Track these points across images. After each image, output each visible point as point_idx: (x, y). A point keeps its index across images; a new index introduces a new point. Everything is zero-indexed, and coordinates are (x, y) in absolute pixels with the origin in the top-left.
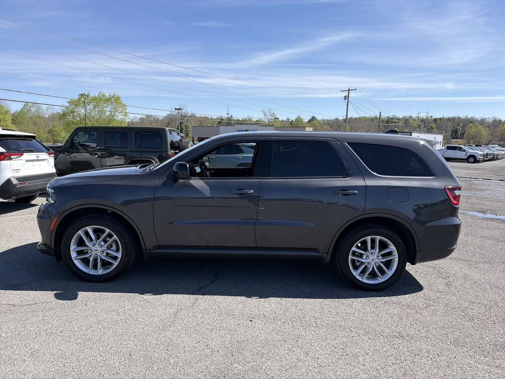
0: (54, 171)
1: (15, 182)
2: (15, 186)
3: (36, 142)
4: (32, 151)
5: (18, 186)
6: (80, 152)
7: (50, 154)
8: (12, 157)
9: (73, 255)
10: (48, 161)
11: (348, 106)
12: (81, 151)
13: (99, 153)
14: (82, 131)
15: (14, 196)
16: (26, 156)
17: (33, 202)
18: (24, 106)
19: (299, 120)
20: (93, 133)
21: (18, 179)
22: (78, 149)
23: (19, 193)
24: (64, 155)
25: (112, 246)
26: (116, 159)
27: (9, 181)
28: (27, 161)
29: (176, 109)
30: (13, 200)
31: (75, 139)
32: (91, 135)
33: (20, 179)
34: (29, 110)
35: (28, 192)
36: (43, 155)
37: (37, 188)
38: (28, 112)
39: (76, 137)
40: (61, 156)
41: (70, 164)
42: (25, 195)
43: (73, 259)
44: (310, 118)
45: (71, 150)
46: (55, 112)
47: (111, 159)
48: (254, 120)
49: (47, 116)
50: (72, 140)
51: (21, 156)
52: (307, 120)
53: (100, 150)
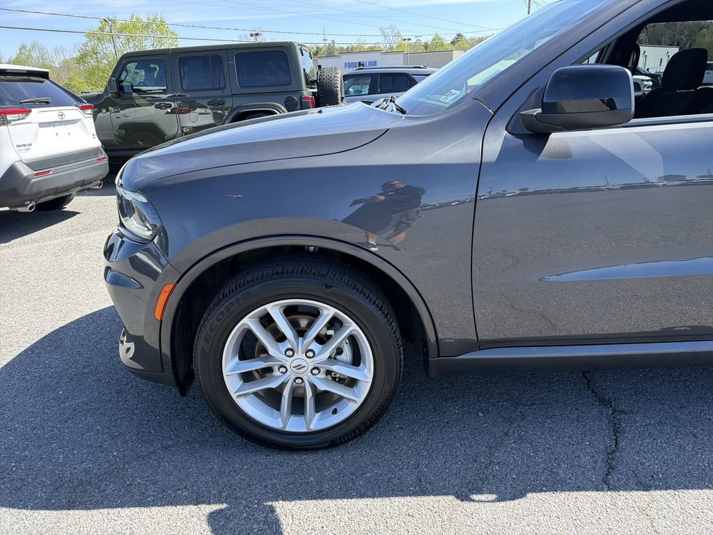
0: (98, 144)
1: (25, 171)
2: (27, 180)
3: (51, 84)
4: (47, 103)
5: (33, 181)
6: (138, 106)
7: (83, 108)
8: (9, 117)
9: (233, 384)
10: (83, 123)
11: (529, 7)
12: (138, 102)
13: (173, 104)
14: (135, 62)
15: (31, 201)
16: (37, 114)
17: (68, 207)
18: (20, 50)
19: (437, 41)
20: (152, 66)
21: (33, 165)
22: (132, 98)
23: (39, 194)
24: (109, 113)
25: (339, 351)
26: (200, 114)
27: (12, 171)
28: (42, 125)
29: (251, 35)
30: (31, 208)
31: (123, 77)
32: (149, 71)
33: (36, 165)
34: (30, 55)
35: (57, 190)
36: (72, 112)
37: (72, 181)
38: (28, 59)
39: (124, 73)
40: (103, 114)
41: (120, 128)
42: (51, 197)
43: (234, 396)
44: (454, 36)
45: (119, 101)
46: (67, 58)
47: (192, 115)
48: (367, 46)
49: (57, 66)
50: (119, 82)
51: (27, 115)
52: (450, 42)
53: (173, 99)
